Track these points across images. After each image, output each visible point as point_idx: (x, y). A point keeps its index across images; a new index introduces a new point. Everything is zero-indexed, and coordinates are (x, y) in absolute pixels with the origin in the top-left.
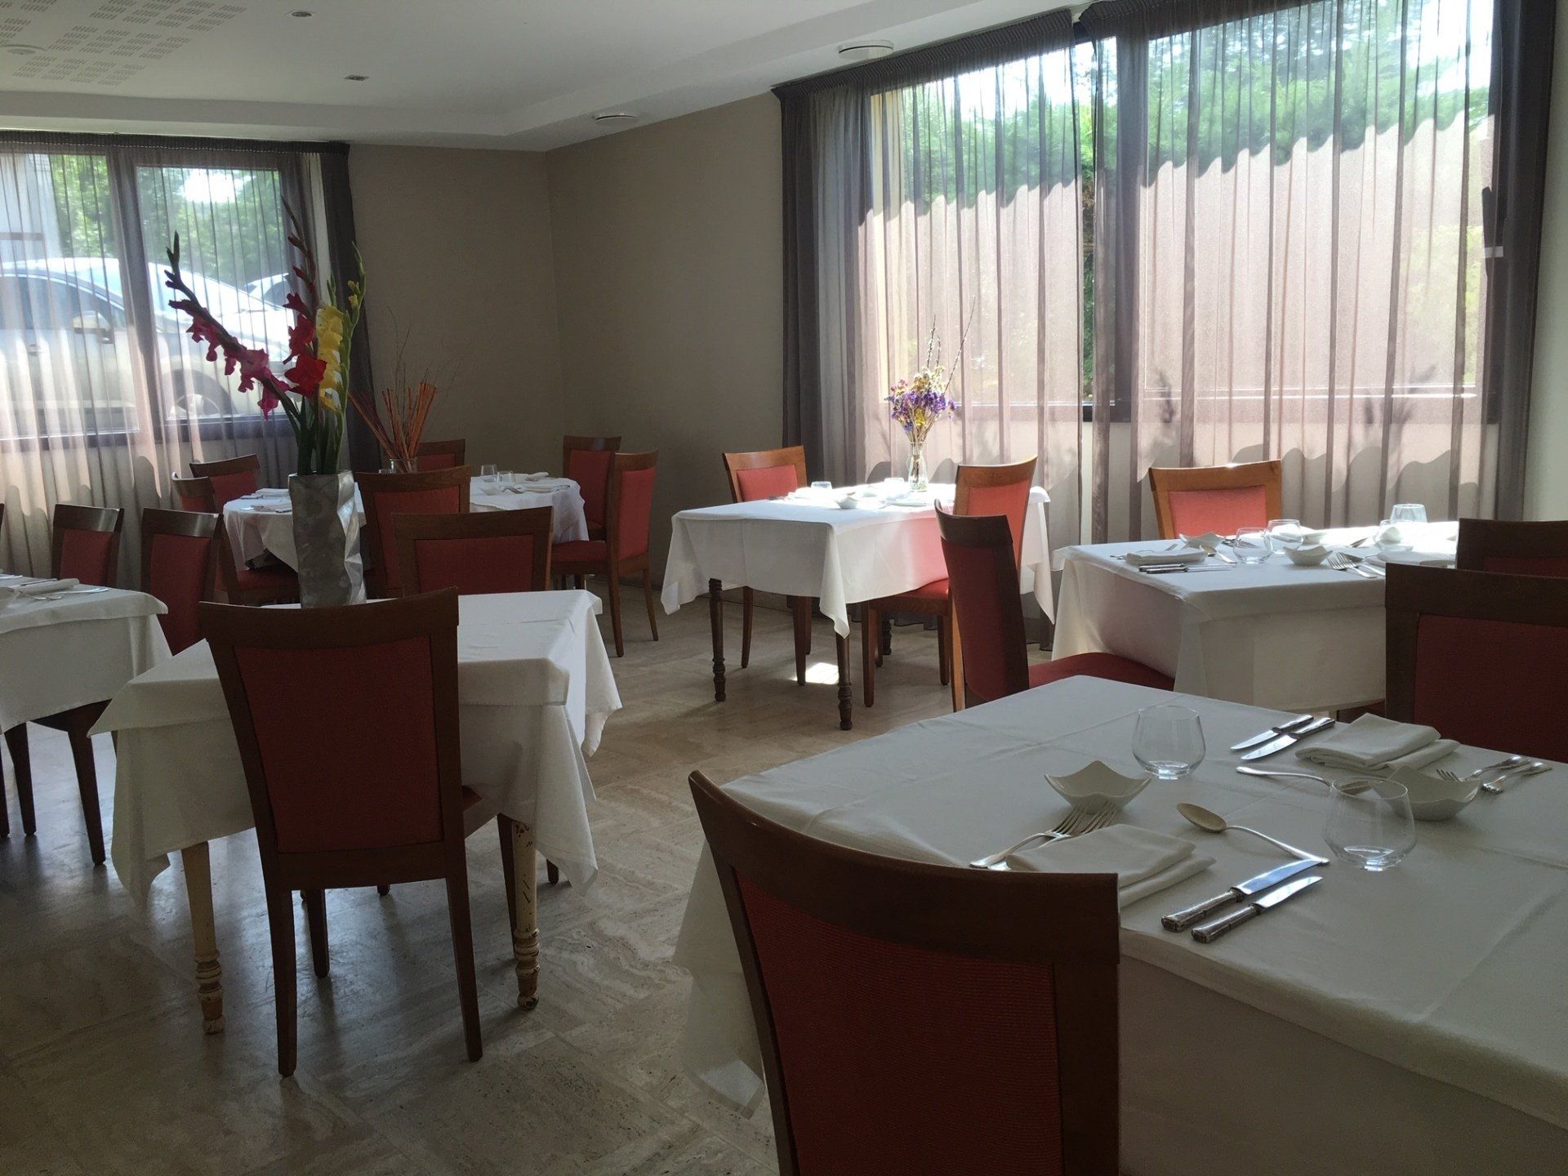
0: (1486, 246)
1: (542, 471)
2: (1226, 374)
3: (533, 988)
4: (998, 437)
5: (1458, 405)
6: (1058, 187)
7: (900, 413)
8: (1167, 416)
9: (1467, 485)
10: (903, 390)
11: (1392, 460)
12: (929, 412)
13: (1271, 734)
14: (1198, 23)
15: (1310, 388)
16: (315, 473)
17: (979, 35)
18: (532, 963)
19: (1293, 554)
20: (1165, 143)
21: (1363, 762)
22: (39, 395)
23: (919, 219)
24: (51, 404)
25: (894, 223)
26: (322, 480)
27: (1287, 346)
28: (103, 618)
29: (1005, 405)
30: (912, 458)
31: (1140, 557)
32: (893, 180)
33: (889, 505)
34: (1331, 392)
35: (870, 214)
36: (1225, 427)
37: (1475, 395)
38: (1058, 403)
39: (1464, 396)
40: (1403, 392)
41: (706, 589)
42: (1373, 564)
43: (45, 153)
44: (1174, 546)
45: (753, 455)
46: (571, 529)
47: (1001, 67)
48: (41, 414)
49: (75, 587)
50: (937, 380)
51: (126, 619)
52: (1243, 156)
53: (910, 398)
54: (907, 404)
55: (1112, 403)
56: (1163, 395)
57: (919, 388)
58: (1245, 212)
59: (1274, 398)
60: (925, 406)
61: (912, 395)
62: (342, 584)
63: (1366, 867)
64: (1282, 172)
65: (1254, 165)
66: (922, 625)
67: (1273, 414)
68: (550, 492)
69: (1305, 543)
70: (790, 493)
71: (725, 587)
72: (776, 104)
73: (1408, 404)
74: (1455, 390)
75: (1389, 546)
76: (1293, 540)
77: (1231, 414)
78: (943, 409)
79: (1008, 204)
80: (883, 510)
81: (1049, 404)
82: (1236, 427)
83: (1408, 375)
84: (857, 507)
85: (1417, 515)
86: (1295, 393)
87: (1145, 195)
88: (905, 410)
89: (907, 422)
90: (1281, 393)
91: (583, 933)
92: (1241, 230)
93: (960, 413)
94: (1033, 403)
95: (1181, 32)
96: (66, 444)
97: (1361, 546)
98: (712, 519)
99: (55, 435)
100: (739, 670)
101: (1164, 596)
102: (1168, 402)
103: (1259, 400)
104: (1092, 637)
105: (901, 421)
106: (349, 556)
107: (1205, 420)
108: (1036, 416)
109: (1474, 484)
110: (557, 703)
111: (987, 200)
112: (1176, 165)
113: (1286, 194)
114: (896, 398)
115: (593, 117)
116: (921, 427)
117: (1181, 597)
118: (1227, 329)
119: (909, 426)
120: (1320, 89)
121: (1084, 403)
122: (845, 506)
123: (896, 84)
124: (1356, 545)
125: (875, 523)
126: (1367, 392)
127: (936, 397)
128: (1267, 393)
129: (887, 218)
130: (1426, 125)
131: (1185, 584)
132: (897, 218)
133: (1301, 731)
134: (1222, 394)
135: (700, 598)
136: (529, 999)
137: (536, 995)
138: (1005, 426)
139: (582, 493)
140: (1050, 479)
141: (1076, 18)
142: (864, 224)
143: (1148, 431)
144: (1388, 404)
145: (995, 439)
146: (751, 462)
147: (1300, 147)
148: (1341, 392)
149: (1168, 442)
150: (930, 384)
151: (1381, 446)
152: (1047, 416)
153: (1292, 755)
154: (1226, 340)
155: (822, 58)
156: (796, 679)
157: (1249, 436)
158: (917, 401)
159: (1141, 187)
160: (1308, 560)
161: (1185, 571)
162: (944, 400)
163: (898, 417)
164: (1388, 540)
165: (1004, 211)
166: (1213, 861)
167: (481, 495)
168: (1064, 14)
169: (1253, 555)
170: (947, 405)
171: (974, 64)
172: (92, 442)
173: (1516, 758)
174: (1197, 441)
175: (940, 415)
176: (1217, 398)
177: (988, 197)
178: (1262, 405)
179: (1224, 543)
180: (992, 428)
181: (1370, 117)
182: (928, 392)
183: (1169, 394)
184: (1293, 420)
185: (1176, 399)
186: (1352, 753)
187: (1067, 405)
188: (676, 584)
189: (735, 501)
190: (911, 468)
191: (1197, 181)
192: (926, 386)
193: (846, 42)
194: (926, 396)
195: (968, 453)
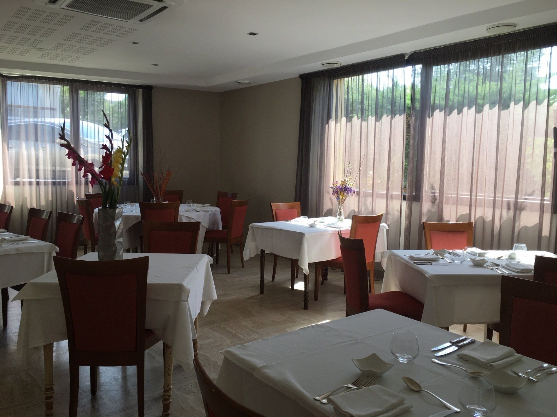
0: (554, 148)
1: (208, 204)
2: (456, 188)
3: (168, 409)
4: (371, 204)
5: (542, 206)
6: (397, 116)
7: (335, 193)
8: (434, 201)
9: (545, 236)
10: (337, 185)
11: (517, 224)
12: (345, 194)
13: (449, 344)
14: (450, 62)
15: (487, 195)
16: (108, 208)
17: (372, 62)
18: (169, 399)
19: (473, 260)
20: (437, 102)
21: (482, 362)
22: (37, 164)
23: (347, 124)
24: (41, 168)
25: (338, 125)
26: (110, 211)
27: (479, 179)
28: (35, 252)
29: (374, 192)
30: (339, 210)
31: (414, 257)
32: (339, 109)
33: (328, 227)
34: (495, 197)
35: (330, 121)
36: (455, 206)
37: (549, 202)
38: (394, 193)
39: (545, 202)
40: (521, 199)
41: (260, 252)
42: (504, 267)
43: (48, 84)
44: (429, 253)
45: (281, 204)
46: (216, 225)
47: (379, 73)
48: (37, 171)
49: (29, 239)
50: (349, 182)
51: (43, 253)
52: (465, 109)
53: (338, 188)
54: (337, 190)
55: (414, 194)
56: (432, 193)
57: (342, 184)
58: (465, 130)
59: (474, 197)
60: (344, 191)
61: (339, 187)
62: (114, 249)
63: (474, 415)
64: (479, 116)
65: (469, 113)
66: (341, 270)
67: (473, 204)
68: (209, 212)
69: (479, 256)
70: (293, 219)
71: (266, 252)
72: (300, 81)
73: (524, 204)
74: (541, 200)
75: (511, 260)
76: (474, 254)
77: (457, 202)
78: (351, 193)
79: (379, 121)
80: (326, 229)
81: (390, 192)
82: (459, 207)
83: (524, 193)
84: (316, 227)
85: (523, 248)
86: (482, 196)
87: (429, 121)
88: (337, 192)
89: (338, 197)
90: (476, 196)
91: (193, 386)
92: (463, 136)
93: (358, 194)
94: (385, 192)
95: (444, 64)
96: (45, 184)
97: (501, 259)
98: (263, 227)
99: (42, 180)
100: (270, 282)
101: (421, 274)
102: (434, 196)
103: (468, 198)
104: (396, 285)
105: (335, 196)
106: (118, 239)
107: (447, 203)
108: (385, 197)
109: (548, 236)
110: (184, 301)
111: (372, 119)
112: (441, 111)
113: (481, 124)
114: (334, 187)
115: (237, 82)
116: (342, 199)
117: (427, 276)
118: (457, 171)
119: (338, 198)
120: (494, 86)
121: (404, 194)
122: (312, 226)
123: (342, 76)
124: (499, 258)
125: (322, 233)
126: (508, 198)
127: (348, 188)
128: (471, 195)
129: (336, 122)
130: (533, 103)
131: (430, 270)
132: (340, 123)
133: (461, 344)
134: (454, 194)
135: (257, 255)
136: (166, 413)
137: (169, 412)
138: (374, 200)
139: (221, 213)
140: (390, 220)
141: (407, 57)
142: (328, 124)
143: (426, 206)
144: (516, 203)
145: (370, 205)
146: (279, 207)
147: (486, 107)
148: (498, 197)
149: (434, 210)
150: (346, 183)
151: (513, 218)
152: (389, 197)
153: (455, 355)
154: (457, 175)
155: (316, 66)
156: (291, 287)
157: (464, 210)
158: (341, 189)
159: (427, 118)
160: (479, 264)
161: (431, 264)
162: (351, 189)
163: (334, 194)
164: (511, 258)
165: (377, 123)
166: (412, 407)
167: (184, 211)
168: (402, 56)
169: (457, 260)
170: (352, 191)
171: (370, 71)
172: (54, 184)
173: (546, 365)
174: (444, 211)
175: (350, 195)
176: (452, 196)
177: (372, 118)
178: (469, 200)
179: (448, 253)
180: (369, 200)
181: (512, 99)
182: (346, 186)
183: (435, 193)
184: (480, 206)
185: (437, 195)
186: (477, 358)
187: (397, 194)
188: (249, 249)
189: (274, 221)
190: (338, 213)
191: (448, 117)
192: (345, 184)
193: (325, 61)
194: (344, 188)
195: (360, 209)
